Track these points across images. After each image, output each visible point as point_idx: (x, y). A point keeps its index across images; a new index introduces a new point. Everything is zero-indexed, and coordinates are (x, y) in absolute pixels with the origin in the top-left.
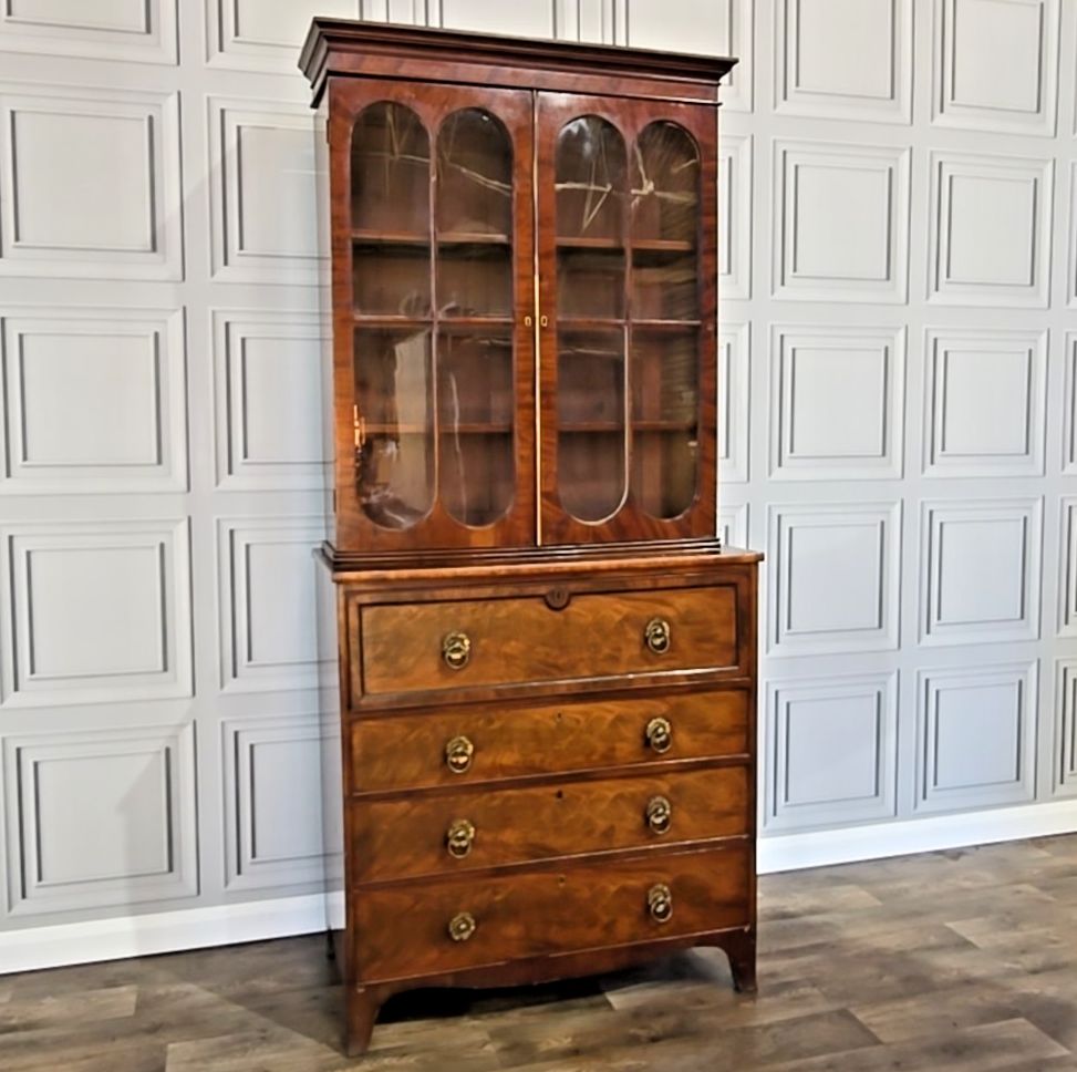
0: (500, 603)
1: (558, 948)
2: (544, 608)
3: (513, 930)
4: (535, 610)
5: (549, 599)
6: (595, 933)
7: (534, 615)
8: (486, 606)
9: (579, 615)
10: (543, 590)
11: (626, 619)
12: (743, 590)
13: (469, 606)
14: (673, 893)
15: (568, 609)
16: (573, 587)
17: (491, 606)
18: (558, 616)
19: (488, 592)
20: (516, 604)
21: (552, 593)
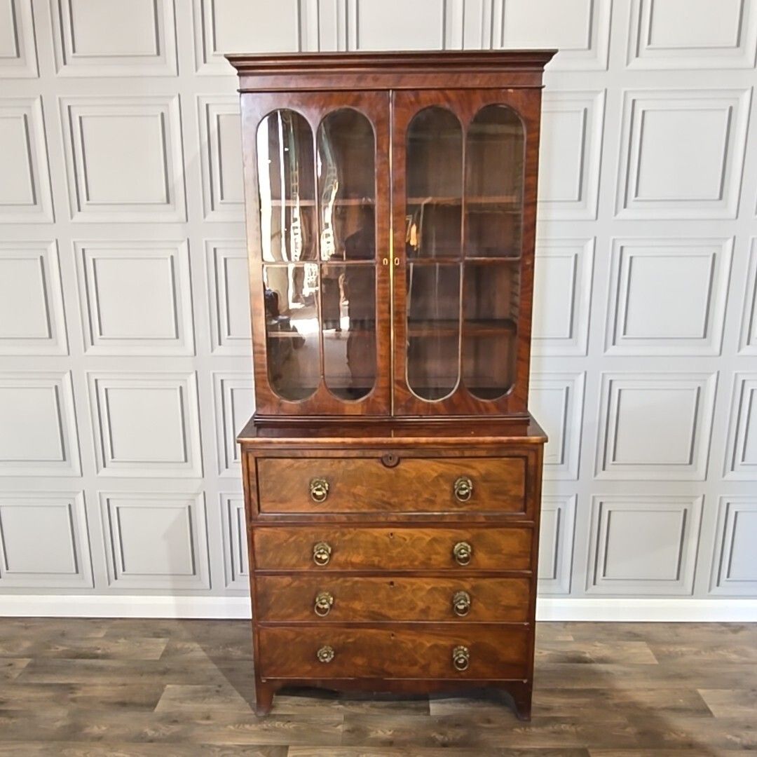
0: (350, 461)
1: (390, 675)
2: (381, 466)
3: (360, 661)
4: (375, 467)
5: (384, 460)
6: (415, 669)
7: (374, 470)
8: (339, 462)
9: (406, 471)
10: (380, 454)
11: (441, 476)
12: (532, 462)
13: (329, 462)
14: (470, 652)
15: (399, 467)
16: (402, 453)
17: (344, 462)
18: (391, 471)
19: (341, 453)
20: (360, 462)
21: (386, 456)
